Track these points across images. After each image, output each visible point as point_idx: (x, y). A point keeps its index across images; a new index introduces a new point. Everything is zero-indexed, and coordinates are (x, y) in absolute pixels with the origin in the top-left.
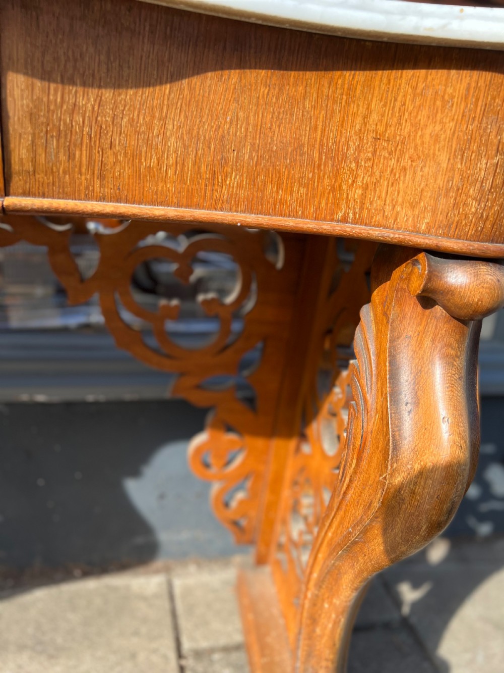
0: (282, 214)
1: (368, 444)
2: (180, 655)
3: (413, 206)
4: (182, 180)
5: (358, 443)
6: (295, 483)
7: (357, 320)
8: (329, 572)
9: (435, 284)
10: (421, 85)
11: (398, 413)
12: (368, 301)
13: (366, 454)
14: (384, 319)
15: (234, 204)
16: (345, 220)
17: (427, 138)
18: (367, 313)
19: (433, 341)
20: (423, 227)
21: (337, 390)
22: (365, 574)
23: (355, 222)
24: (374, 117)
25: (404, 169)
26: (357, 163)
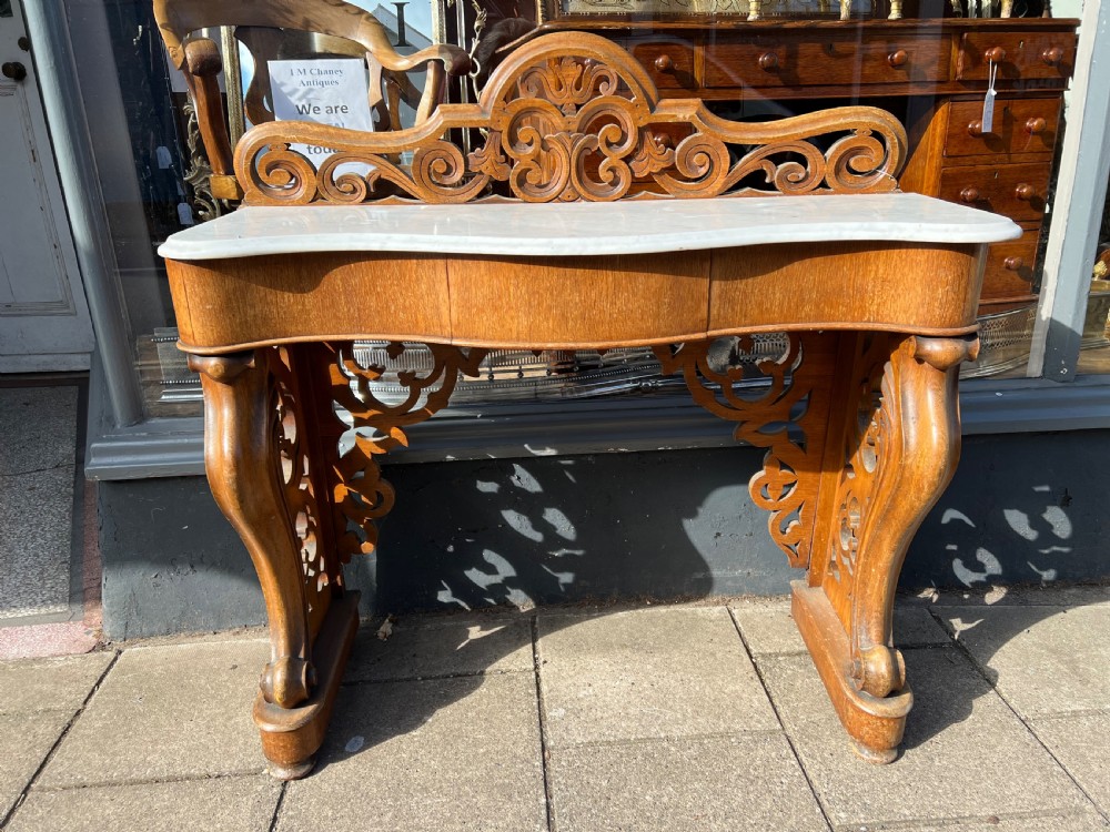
0: (834, 321)
1: (893, 448)
2: (751, 657)
3: (905, 312)
4: (782, 312)
5: (887, 448)
6: (844, 506)
7: (883, 372)
8: (873, 542)
9: (921, 352)
10: (904, 256)
11: (907, 423)
12: (889, 359)
13: (892, 455)
14: (897, 371)
15: (808, 319)
16: (869, 321)
17: (909, 280)
18: (888, 368)
19: (925, 382)
20: (912, 323)
21: (873, 423)
22: (898, 535)
23: (874, 322)
24: (881, 271)
25: (899, 295)
26: (874, 293)
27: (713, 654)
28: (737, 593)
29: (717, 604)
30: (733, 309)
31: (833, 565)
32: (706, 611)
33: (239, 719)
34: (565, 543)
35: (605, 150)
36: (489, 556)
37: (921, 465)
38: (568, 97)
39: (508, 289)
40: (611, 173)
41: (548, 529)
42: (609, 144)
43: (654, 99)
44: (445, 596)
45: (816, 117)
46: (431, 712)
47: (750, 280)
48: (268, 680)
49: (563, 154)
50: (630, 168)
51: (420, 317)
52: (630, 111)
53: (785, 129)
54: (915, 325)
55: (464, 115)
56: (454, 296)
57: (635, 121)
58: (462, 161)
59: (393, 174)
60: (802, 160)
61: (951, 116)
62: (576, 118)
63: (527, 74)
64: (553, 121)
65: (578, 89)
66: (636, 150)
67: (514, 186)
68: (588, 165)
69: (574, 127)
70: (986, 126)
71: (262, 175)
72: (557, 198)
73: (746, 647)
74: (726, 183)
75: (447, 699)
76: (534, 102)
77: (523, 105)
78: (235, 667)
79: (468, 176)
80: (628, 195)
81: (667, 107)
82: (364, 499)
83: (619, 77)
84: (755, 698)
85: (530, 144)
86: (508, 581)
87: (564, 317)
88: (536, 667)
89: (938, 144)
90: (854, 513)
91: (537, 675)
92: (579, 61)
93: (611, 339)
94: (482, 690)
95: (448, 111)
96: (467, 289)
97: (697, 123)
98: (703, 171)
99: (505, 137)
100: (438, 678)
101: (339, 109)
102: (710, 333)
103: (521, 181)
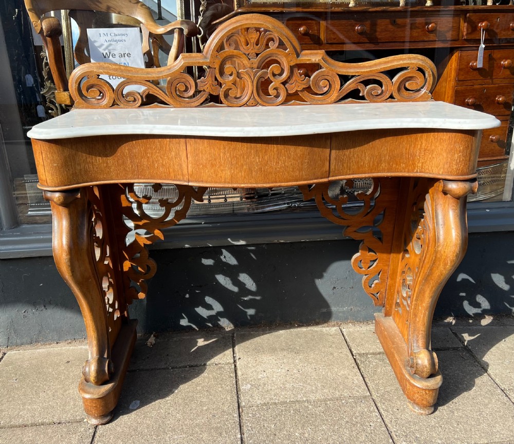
0: (398, 172)
1: (431, 241)
3: (437, 167)
4: (369, 166)
5: (427, 241)
6: (403, 272)
7: (425, 200)
8: (420, 292)
9: (446, 189)
10: (436, 137)
11: (438, 228)
12: (428, 192)
13: (430, 245)
14: (433, 199)
15: (384, 171)
16: (417, 172)
17: (439, 150)
18: (428, 197)
19: (448, 205)
20: (441, 173)
21: (420, 227)
22: (434, 289)
23: (420, 172)
24: (424, 145)
25: (434, 158)
26: (419, 156)
27: (332, 354)
28: (345, 320)
29: (334, 326)
30: (343, 166)
31: (398, 304)
32: (328, 330)
33: (71, 391)
34: (250, 292)
35: (272, 78)
36: (209, 300)
37: (446, 251)
38: (252, 49)
39: (219, 155)
40: (275, 91)
41: (240, 285)
42: (274, 75)
43: (299, 50)
44: (184, 322)
45: (387, 60)
46: (177, 387)
47: (352, 150)
48: (87, 369)
49: (249, 80)
50: (286, 88)
51: (171, 170)
52: (285, 56)
53: (370, 67)
54: (442, 174)
55: (194, 59)
56: (190, 159)
57: (288, 62)
58: (194, 84)
59: (156, 92)
60: (380, 84)
61: (460, 59)
62: (256, 61)
63: (229, 37)
64: (244, 62)
65: (257, 45)
66: (289, 78)
67: (222, 98)
68: (263, 87)
69: (255, 66)
70: (479, 64)
71: (84, 92)
72: (245, 105)
73: (350, 350)
74: (338, 96)
75: (186, 380)
76: (233, 52)
77: (227, 54)
78: (68, 362)
79: (197, 92)
80: (285, 102)
81: (306, 55)
82: (140, 269)
83: (279, 38)
84: (355, 378)
85: (231, 75)
86: (219, 314)
87: (250, 170)
88: (235, 361)
89: (453, 74)
90: (409, 276)
91: (235, 366)
92: (258, 30)
93: (276, 182)
94: (205, 374)
95: (187, 57)
96: (197, 155)
97: (322, 63)
98: (326, 89)
99: (217, 71)
100: (180, 367)
101: (126, 55)
102: (330, 179)
103: (226, 95)
